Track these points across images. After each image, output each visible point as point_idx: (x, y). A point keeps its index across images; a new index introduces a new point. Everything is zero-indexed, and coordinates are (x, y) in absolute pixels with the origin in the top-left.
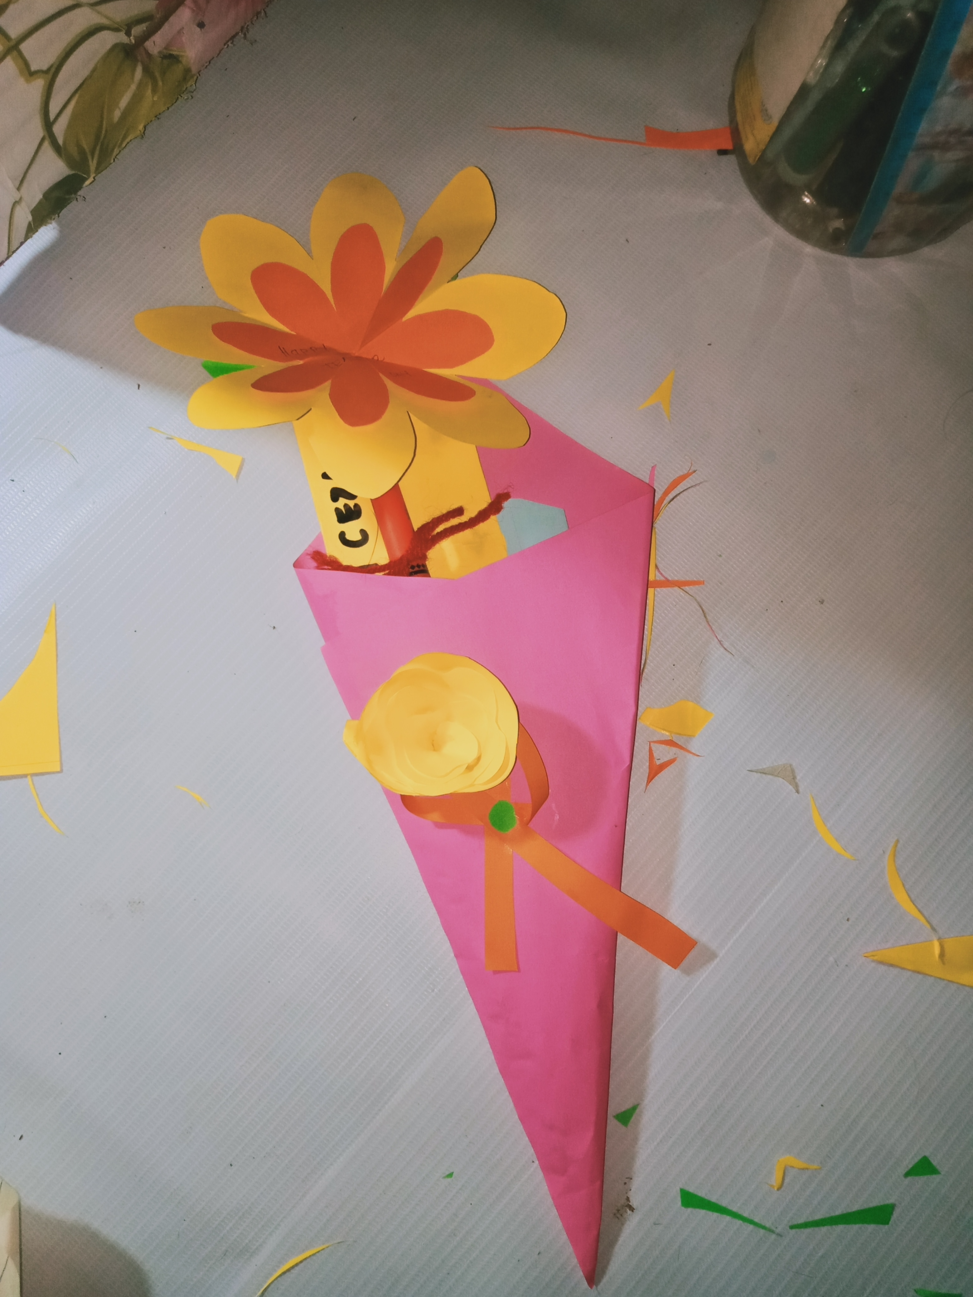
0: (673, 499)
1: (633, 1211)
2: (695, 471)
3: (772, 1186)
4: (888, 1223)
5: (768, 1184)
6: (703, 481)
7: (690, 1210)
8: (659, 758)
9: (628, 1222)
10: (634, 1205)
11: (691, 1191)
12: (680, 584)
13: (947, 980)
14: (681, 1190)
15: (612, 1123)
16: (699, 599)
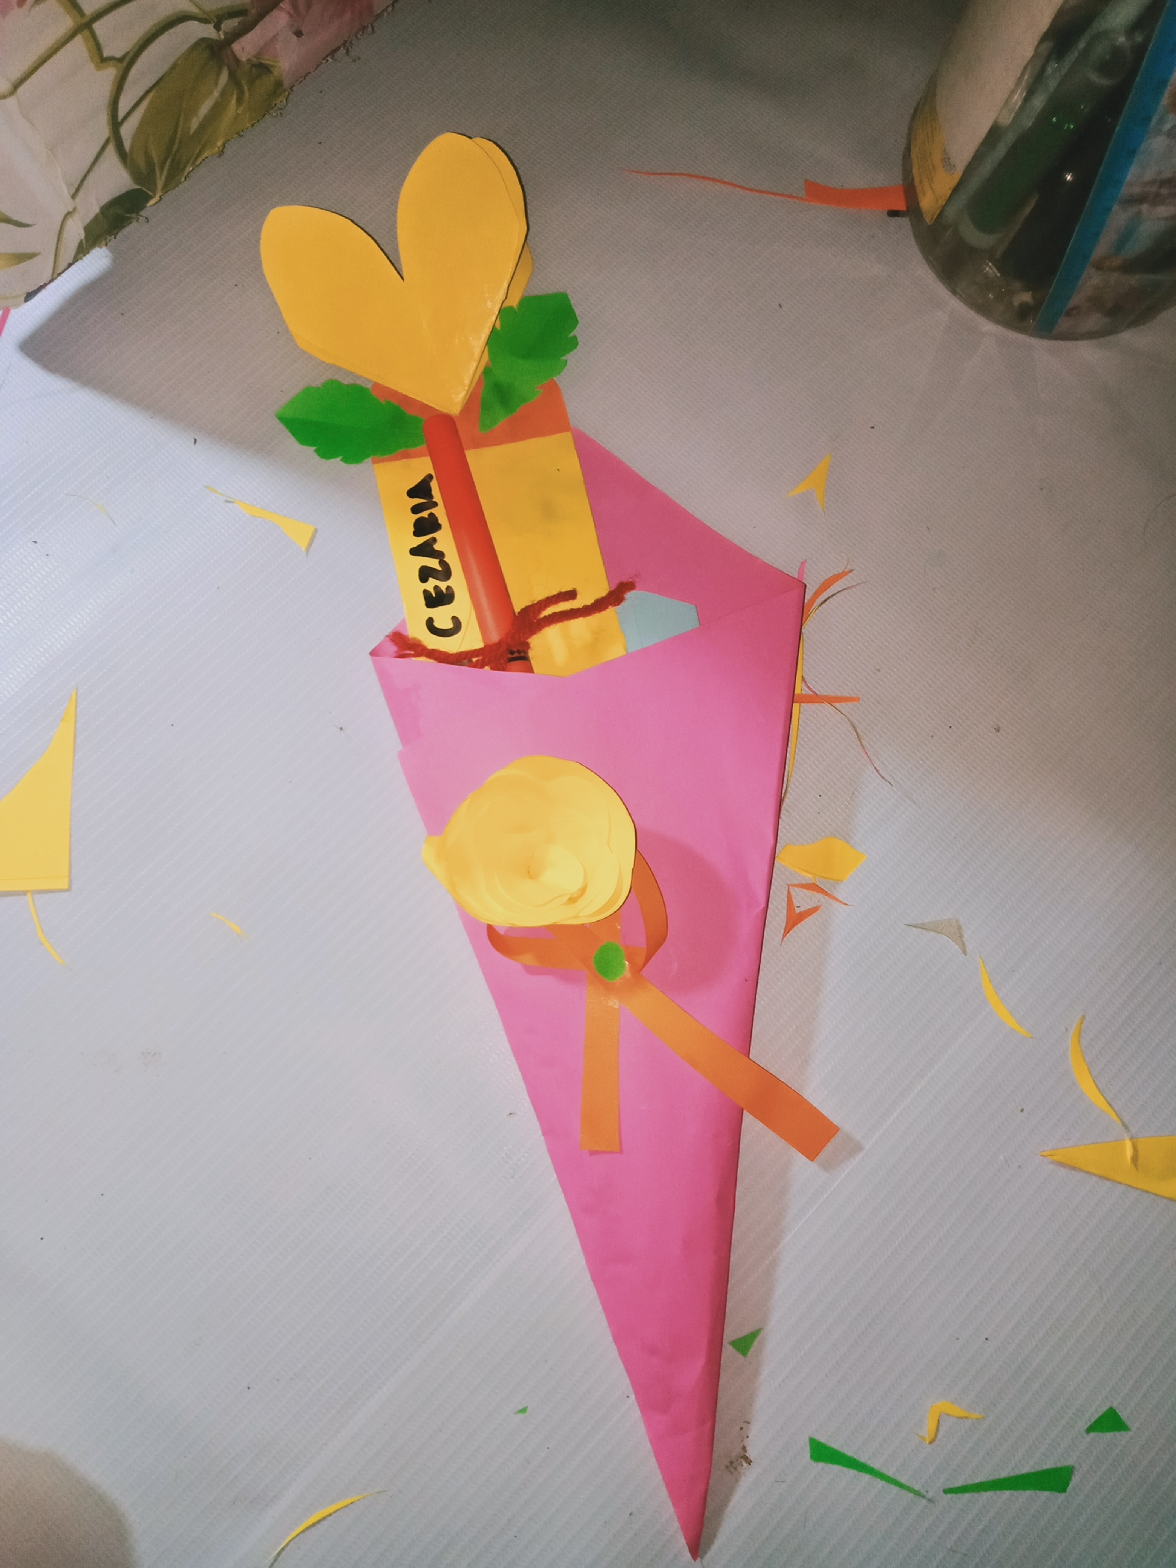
0: (825, 601)
1: (750, 1464)
2: (851, 571)
3: (924, 1438)
4: (1064, 1490)
5: (918, 1435)
6: (860, 582)
7: (821, 1465)
8: (799, 905)
9: (743, 1478)
10: (752, 1456)
11: (822, 1441)
12: (831, 700)
13: (1141, 1190)
14: (812, 1440)
15: (728, 1351)
16: (852, 719)
